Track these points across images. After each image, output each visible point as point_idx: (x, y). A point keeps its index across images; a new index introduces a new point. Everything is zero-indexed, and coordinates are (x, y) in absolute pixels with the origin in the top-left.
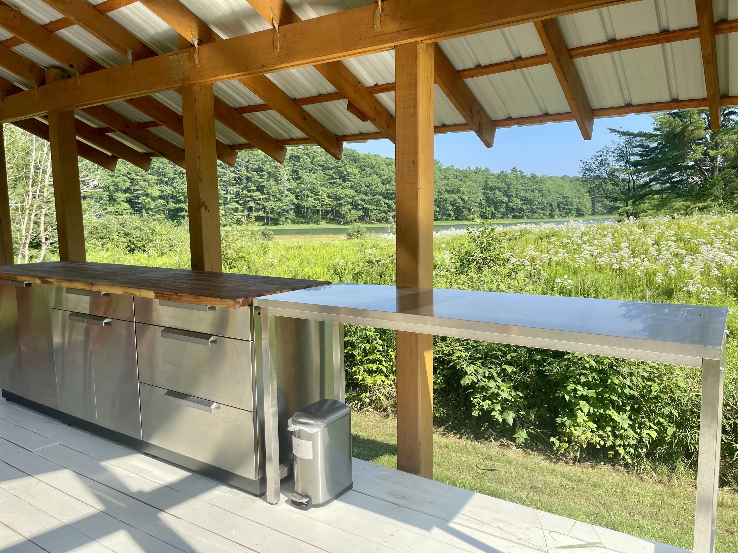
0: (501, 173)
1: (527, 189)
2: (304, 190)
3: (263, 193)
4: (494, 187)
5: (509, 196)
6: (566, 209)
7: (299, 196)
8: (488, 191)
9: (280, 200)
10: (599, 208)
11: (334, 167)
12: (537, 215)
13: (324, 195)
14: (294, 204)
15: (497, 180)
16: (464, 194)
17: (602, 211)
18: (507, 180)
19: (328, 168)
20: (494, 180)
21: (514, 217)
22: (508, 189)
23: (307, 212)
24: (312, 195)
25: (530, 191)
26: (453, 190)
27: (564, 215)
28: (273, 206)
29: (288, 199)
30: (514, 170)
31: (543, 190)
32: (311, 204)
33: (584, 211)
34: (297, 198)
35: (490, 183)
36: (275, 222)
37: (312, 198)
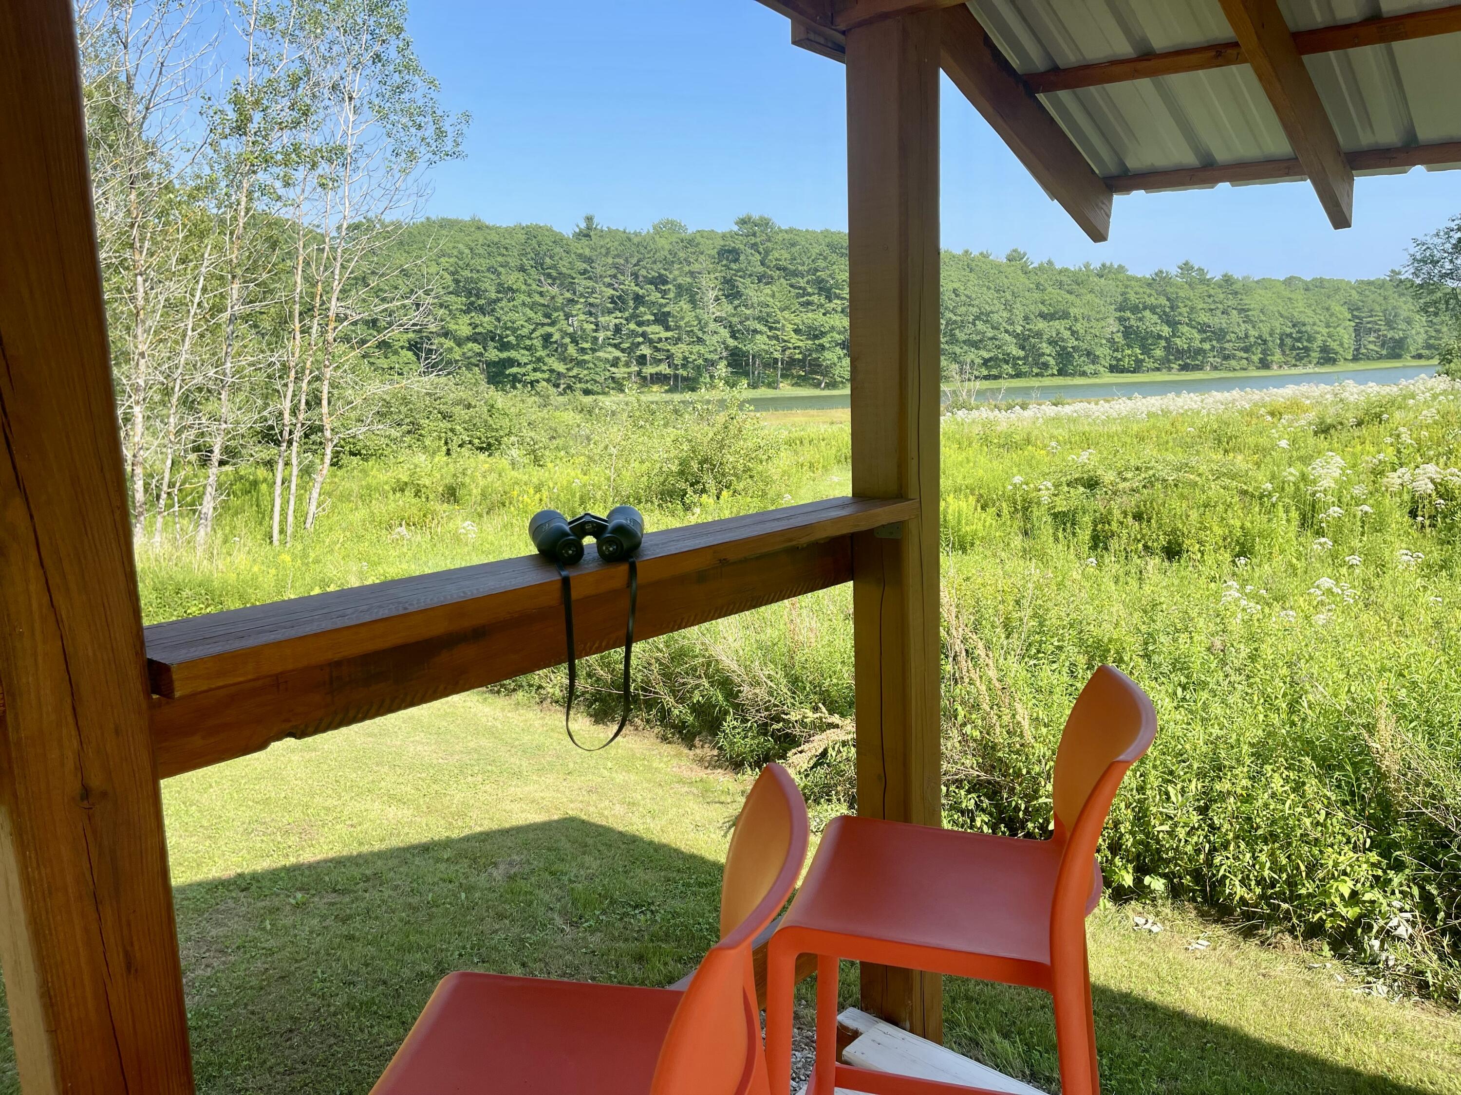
0: (1156, 274)
1: (1213, 307)
2: (747, 319)
3: (667, 328)
4: (1141, 306)
5: (1172, 324)
6: (1299, 348)
7: (739, 331)
8: (1128, 314)
9: (700, 340)
10: (1371, 347)
11: (808, 272)
12: (1233, 363)
13: (789, 327)
14: (727, 348)
15: (1148, 291)
16: (1076, 320)
17: (1377, 352)
18: (1169, 289)
19: (795, 274)
20: (1141, 290)
21: (1184, 368)
22: (1172, 308)
23: (754, 363)
24: (765, 329)
25: (1219, 313)
26: (1056, 313)
27: (1293, 362)
28: (687, 354)
29: (716, 338)
30: (1186, 267)
31: (1249, 310)
32: (763, 347)
33: (1336, 353)
34: (733, 336)
35: (1132, 296)
36: (691, 385)
37: (765, 337)
